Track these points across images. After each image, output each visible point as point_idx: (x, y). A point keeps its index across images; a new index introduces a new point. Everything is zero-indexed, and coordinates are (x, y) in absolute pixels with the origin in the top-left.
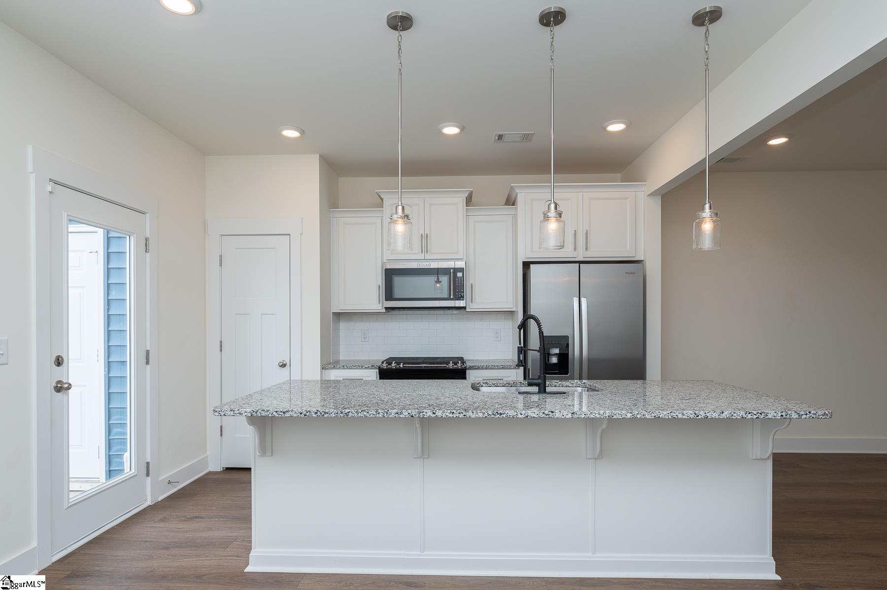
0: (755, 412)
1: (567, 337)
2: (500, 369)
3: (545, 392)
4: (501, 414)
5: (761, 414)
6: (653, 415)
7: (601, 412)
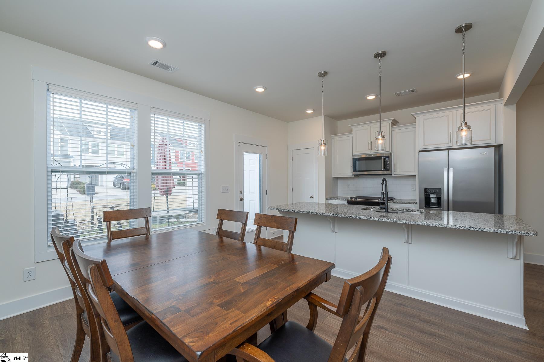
0: (476, 227)
1: (440, 189)
2: (405, 203)
3: (388, 211)
4: (350, 216)
5: (480, 228)
6: (416, 223)
7: (392, 220)
